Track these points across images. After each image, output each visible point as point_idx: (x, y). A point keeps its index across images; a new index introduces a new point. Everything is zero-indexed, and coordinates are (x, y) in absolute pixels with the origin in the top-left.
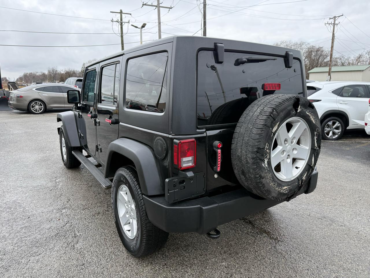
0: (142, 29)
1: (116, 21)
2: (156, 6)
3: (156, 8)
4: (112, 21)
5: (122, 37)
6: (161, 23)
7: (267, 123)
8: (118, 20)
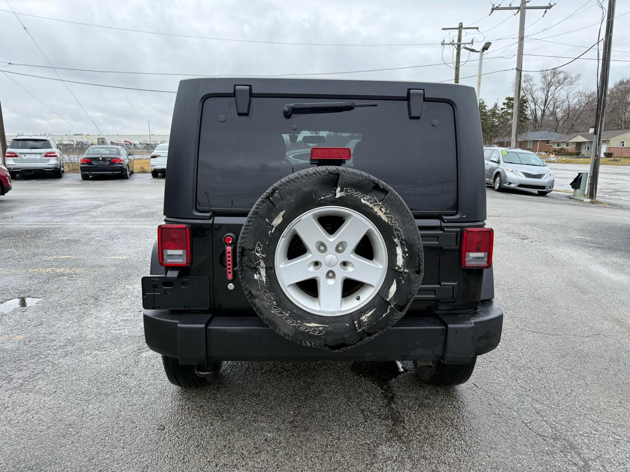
0: (484, 53)
1: (449, 43)
2: (519, 8)
3: (518, 12)
4: (442, 44)
5: (457, 69)
6: (525, 39)
7: (260, 210)
8: (453, 41)
